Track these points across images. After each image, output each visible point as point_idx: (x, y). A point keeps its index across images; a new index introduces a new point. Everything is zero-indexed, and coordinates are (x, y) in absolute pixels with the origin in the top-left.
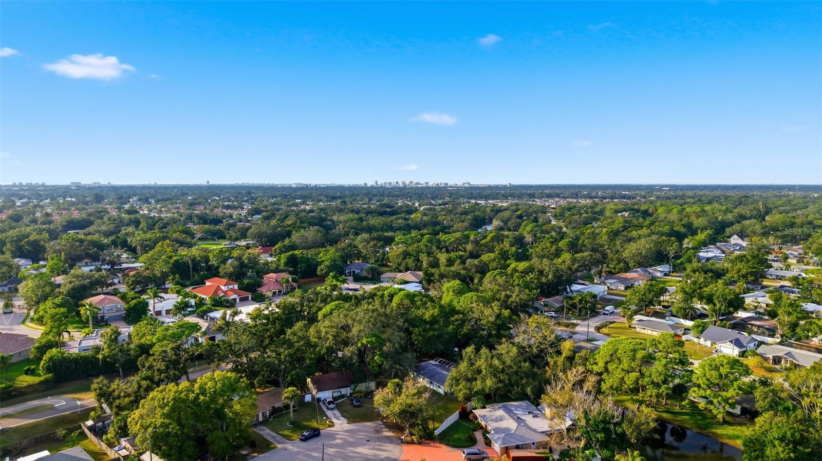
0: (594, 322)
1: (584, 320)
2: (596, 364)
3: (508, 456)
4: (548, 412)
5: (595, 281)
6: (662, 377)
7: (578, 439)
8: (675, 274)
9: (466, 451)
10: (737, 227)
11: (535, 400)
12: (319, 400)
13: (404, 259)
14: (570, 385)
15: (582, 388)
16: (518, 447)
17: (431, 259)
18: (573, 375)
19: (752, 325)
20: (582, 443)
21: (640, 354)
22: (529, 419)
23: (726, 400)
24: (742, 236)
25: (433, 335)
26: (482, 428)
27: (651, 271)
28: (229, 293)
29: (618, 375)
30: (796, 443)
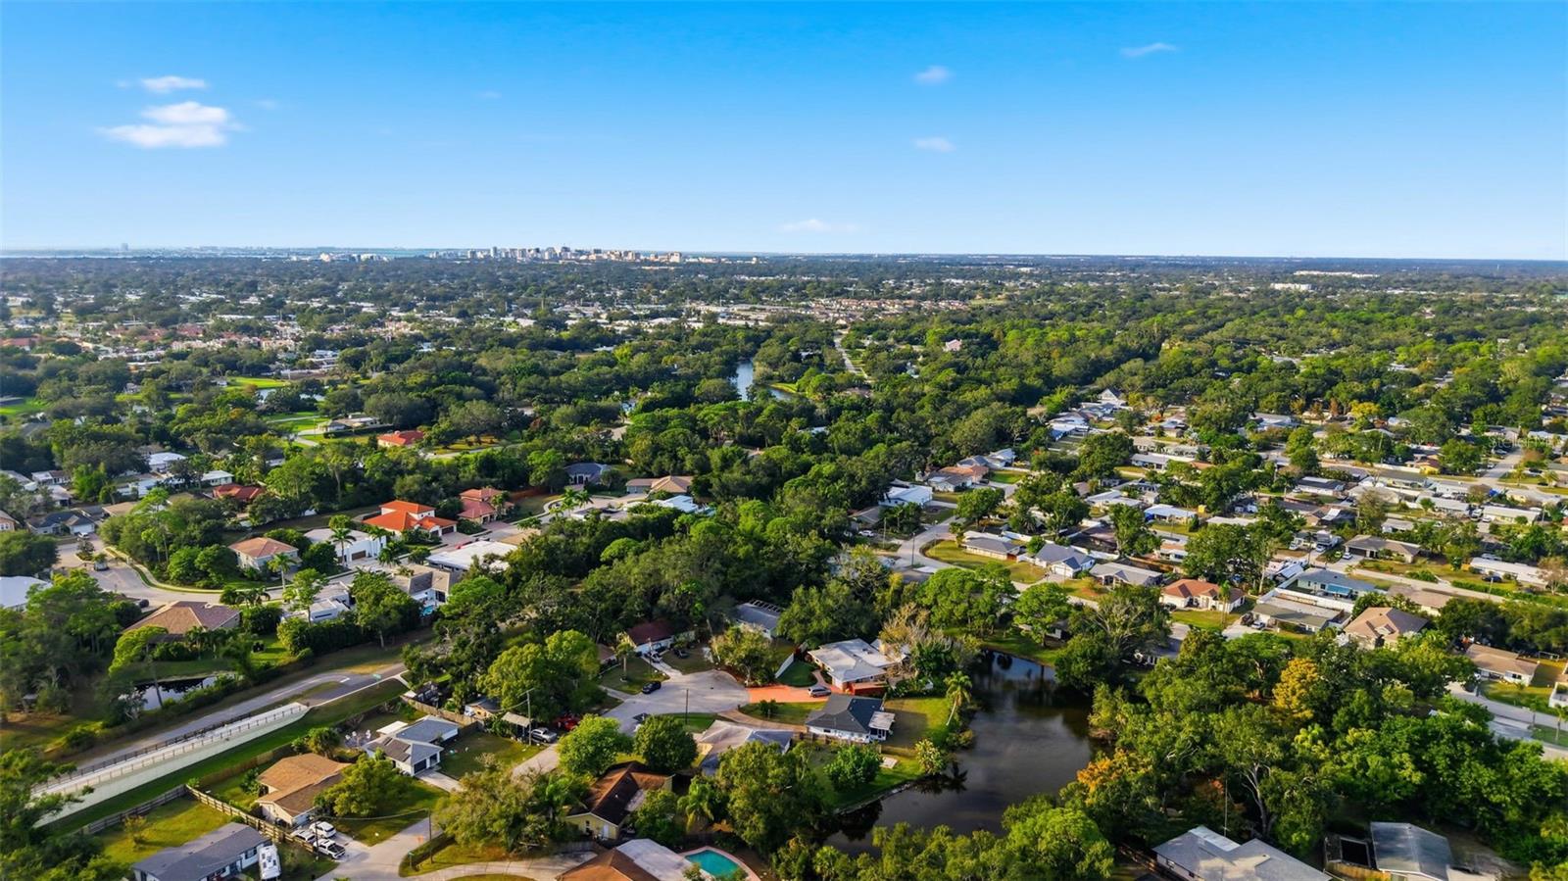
0: (920, 541)
1: (906, 539)
2: (925, 596)
3: (851, 690)
4: (882, 647)
5: (917, 479)
6: (988, 607)
7: (913, 670)
8: (1018, 464)
9: (812, 688)
10: (1110, 377)
11: (869, 637)
12: (639, 654)
13: (655, 455)
14: (904, 621)
15: (915, 623)
16: (858, 681)
17: (697, 456)
18: (906, 611)
19: (1095, 539)
20: (917, 673)
21: (969, 585)
22: (865, 656)
23: (1044, 626)
24: (1117, 390)
25: (750, 575)
26: (819, 668)
27: (989, 461)
28: (427, 522)
29: (948, 606)
30: (1094, 658)
